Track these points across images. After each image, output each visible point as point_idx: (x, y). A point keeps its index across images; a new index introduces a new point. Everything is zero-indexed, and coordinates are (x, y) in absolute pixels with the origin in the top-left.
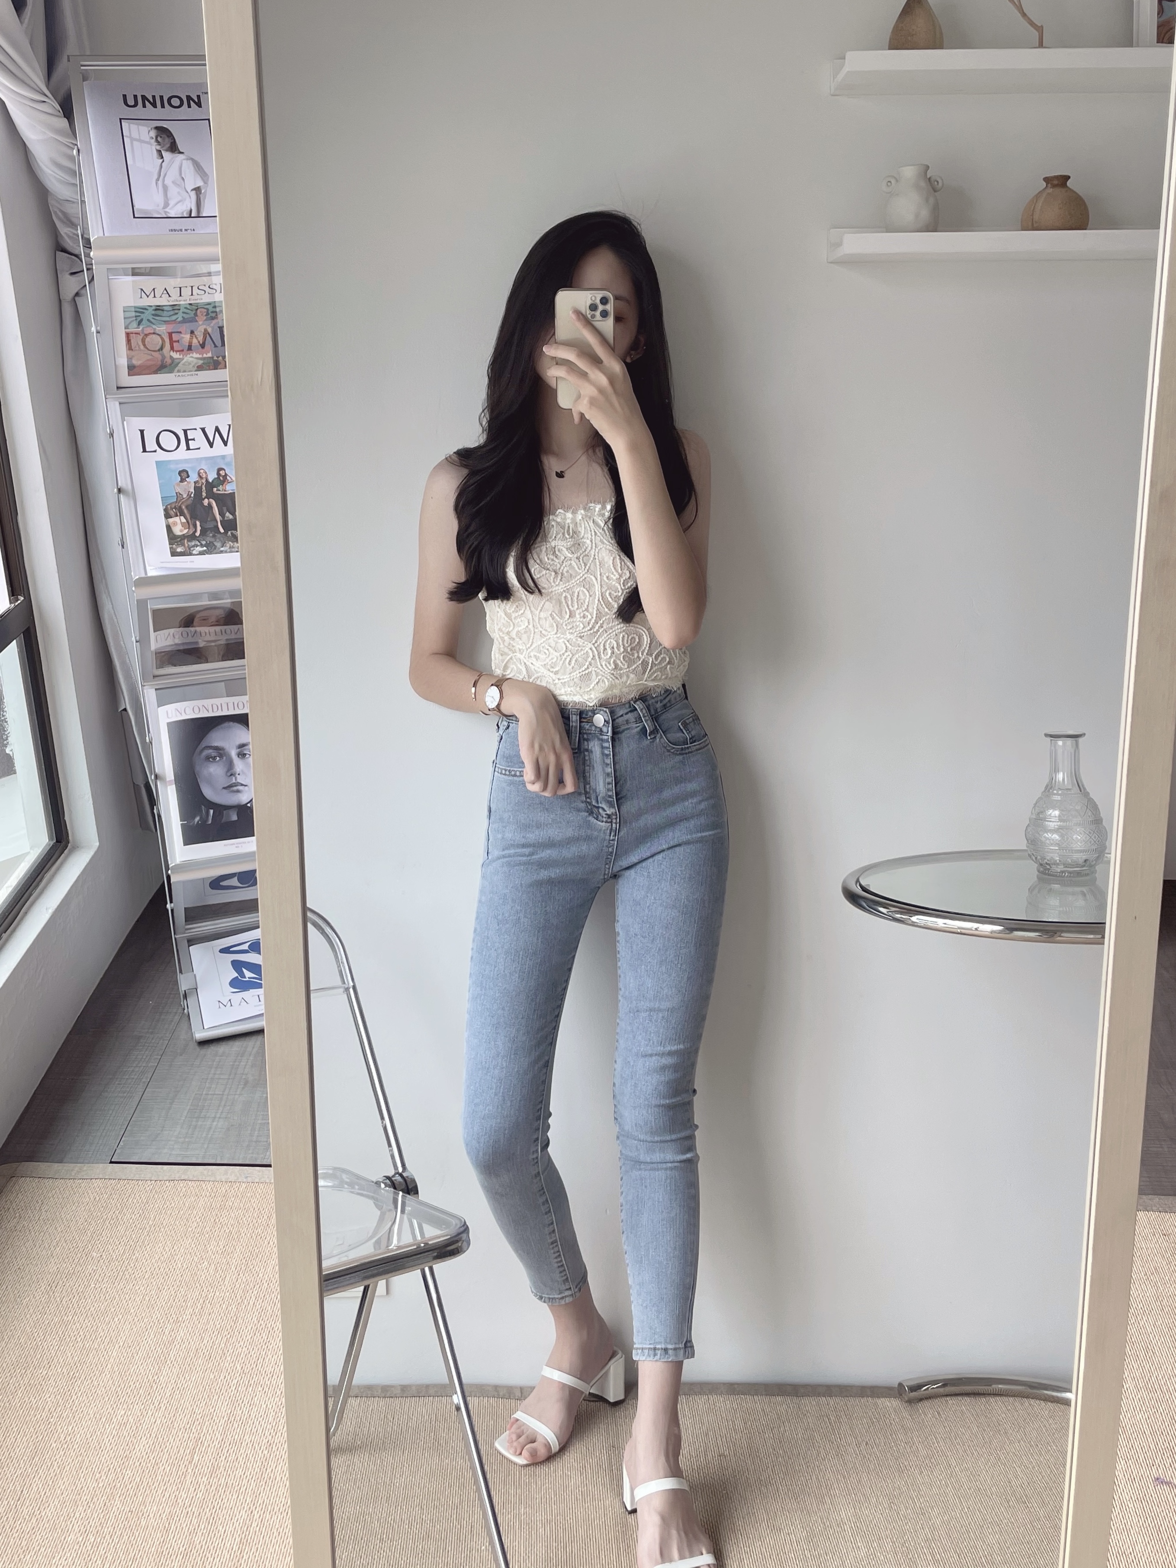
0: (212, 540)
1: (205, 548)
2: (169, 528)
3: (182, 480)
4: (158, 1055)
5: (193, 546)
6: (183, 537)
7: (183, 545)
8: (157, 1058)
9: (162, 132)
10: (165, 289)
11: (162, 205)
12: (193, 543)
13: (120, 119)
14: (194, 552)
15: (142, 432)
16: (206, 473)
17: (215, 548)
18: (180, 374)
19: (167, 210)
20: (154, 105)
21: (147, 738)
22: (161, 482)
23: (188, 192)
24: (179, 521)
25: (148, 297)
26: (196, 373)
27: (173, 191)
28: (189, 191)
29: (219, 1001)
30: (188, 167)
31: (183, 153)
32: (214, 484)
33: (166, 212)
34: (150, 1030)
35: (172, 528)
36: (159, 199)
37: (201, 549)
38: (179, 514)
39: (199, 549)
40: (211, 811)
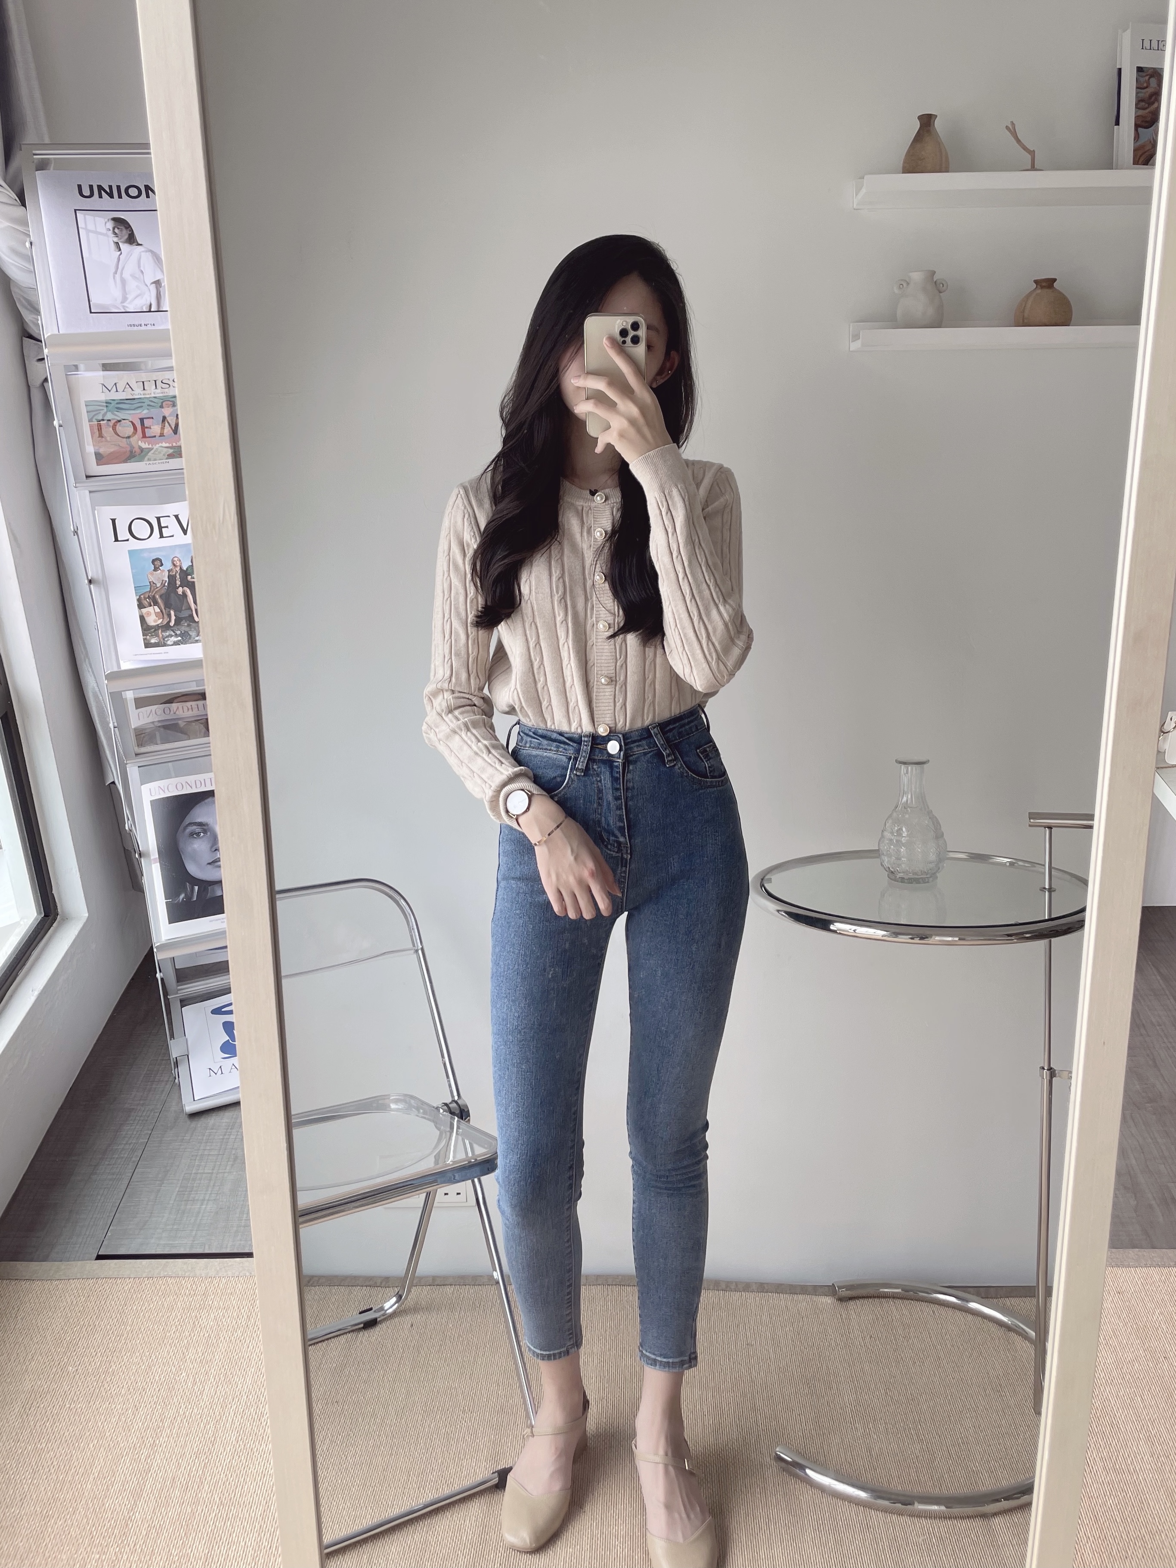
0: (187, 629)
1: (180, 638)
2: (142, 619)
3: (156, 569)
4: (148, 1130)
5: (167, 637)
6: (157, 628)
7: (157, 636)
8: (147, 1133)
9: (120, 222)
10: (128, 384)
11: (120, 299)
13: (75, 210)
14: (169, 643)
15: (114, 521)
16: (180, 561)
17: (190, 638)
18: (151, 462)
19: (124, 304)
20: (111, 195)
21: (126, 825)
22: (134, 571)
23: (147, 286)
24: (152, 611)
25: (110, 391)
26: (167, 461)
27: (132, 285)
28: (149, 285)
29: (210, 1069)
30: (147, 259)
31: (141, 245)
32: (188, 572)
33: (124, 307)
34: (141, 1102)
35: (146, 618)
36: (117, 293)
37: (176, 639)
38: (152, 604)
39: (174, 639)
40: (196, 888)
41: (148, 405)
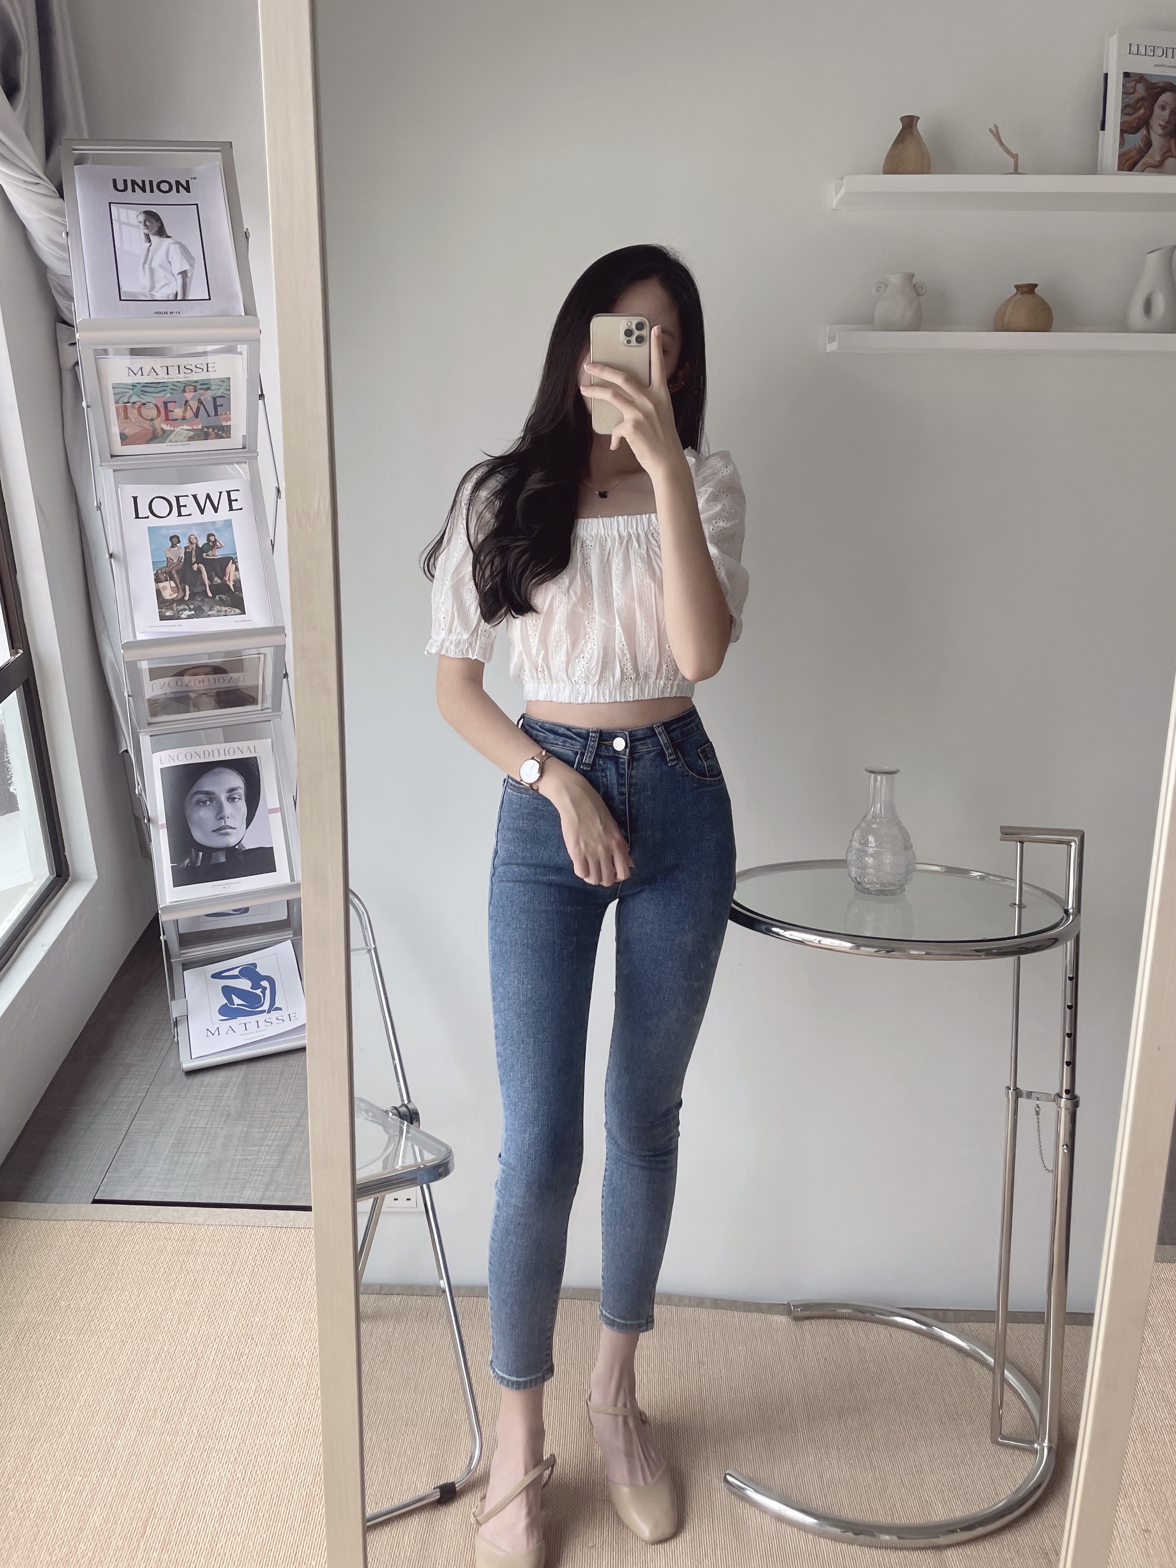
0: (200, 604)
1: (193, 612)
2: (159, 593)
3: (173, 546)
4: (147, 1084)
5: (182, 610)
6: (173, 601)
7: (172, 609)
8: (146, 1088)
9: (151, 216)
10: (152, 368)
11: (148, 288)
12: (182, 607)
13: (110, 203)
14: (183, 616)
15: (135, 498)
16: (196, 538)
17: (203, 612)
18: (172, 444)
19: (152, 293)
20: (143, 189)
21: (137, 790)
22: (152, 547)
24: (168, 586)
25: (136, 375)
26: (188, 443)
27: (160, 274)
28: (175, 275)
29: (208, 1030)
30: (175, 251)
31: (170, 237)
32: (204, 549)
33: (152, 295)
34: (142, 1058)
35: (162, 592)
36: (145, 282)
37: (190, 613)
38: (169, 579)
39: (187, 613)
40: (201, 854)
41: (172, 389)
